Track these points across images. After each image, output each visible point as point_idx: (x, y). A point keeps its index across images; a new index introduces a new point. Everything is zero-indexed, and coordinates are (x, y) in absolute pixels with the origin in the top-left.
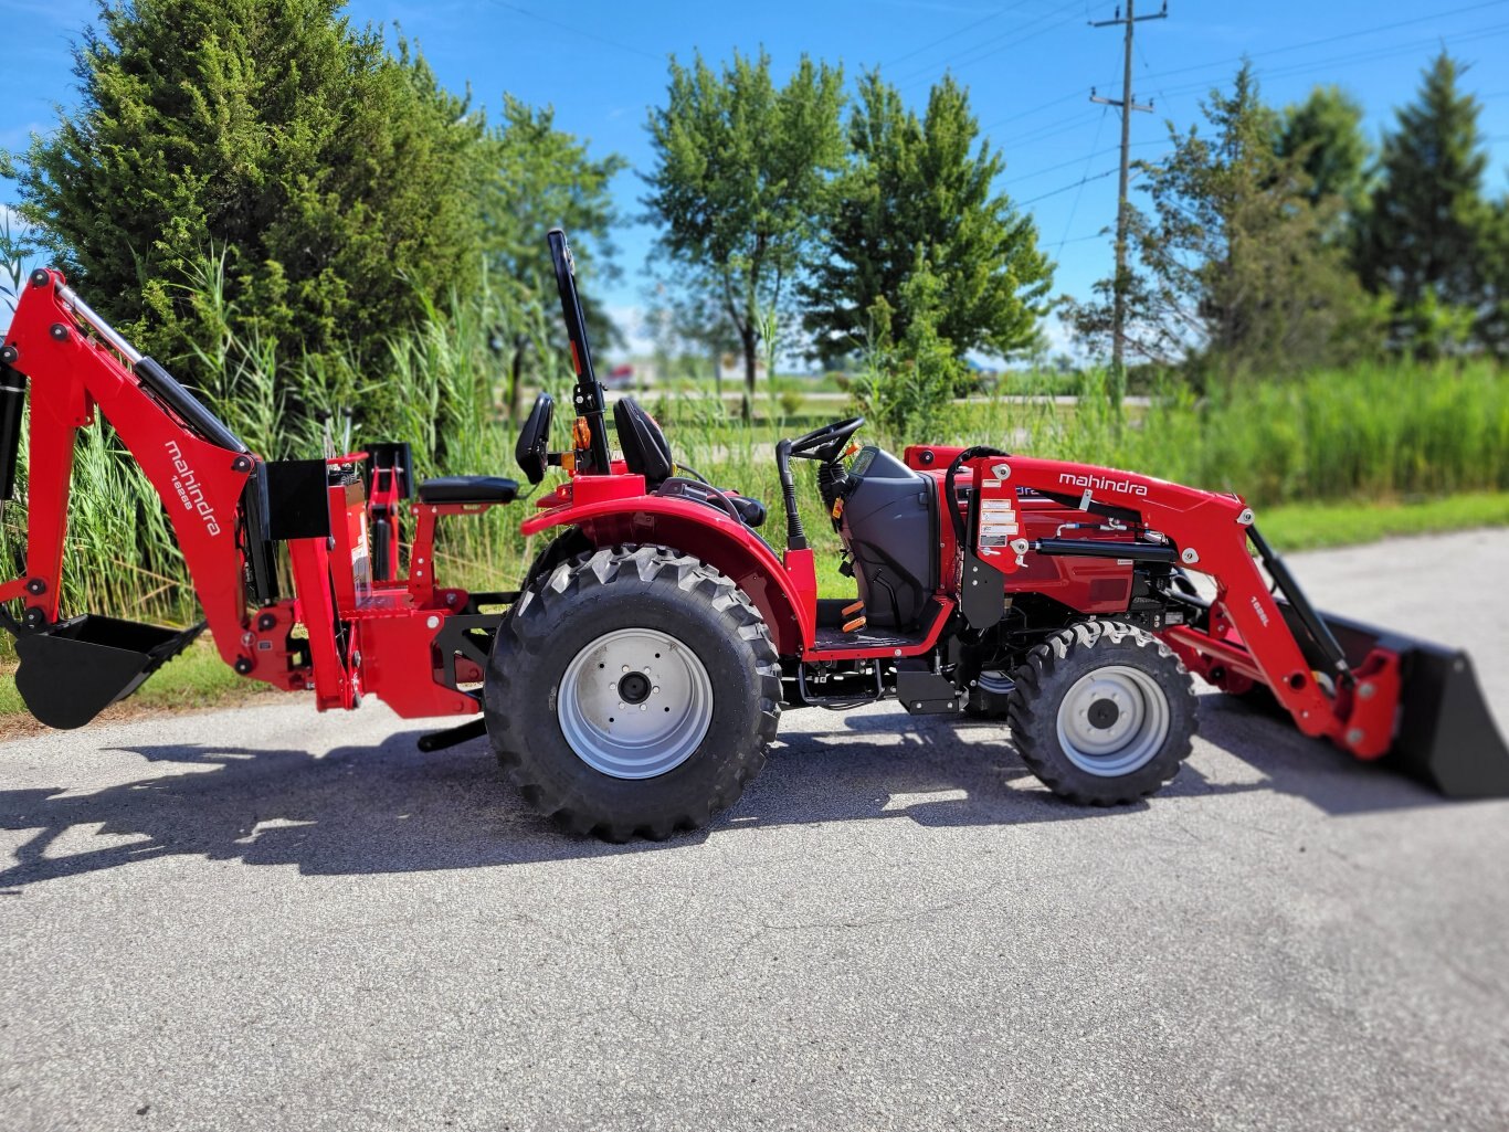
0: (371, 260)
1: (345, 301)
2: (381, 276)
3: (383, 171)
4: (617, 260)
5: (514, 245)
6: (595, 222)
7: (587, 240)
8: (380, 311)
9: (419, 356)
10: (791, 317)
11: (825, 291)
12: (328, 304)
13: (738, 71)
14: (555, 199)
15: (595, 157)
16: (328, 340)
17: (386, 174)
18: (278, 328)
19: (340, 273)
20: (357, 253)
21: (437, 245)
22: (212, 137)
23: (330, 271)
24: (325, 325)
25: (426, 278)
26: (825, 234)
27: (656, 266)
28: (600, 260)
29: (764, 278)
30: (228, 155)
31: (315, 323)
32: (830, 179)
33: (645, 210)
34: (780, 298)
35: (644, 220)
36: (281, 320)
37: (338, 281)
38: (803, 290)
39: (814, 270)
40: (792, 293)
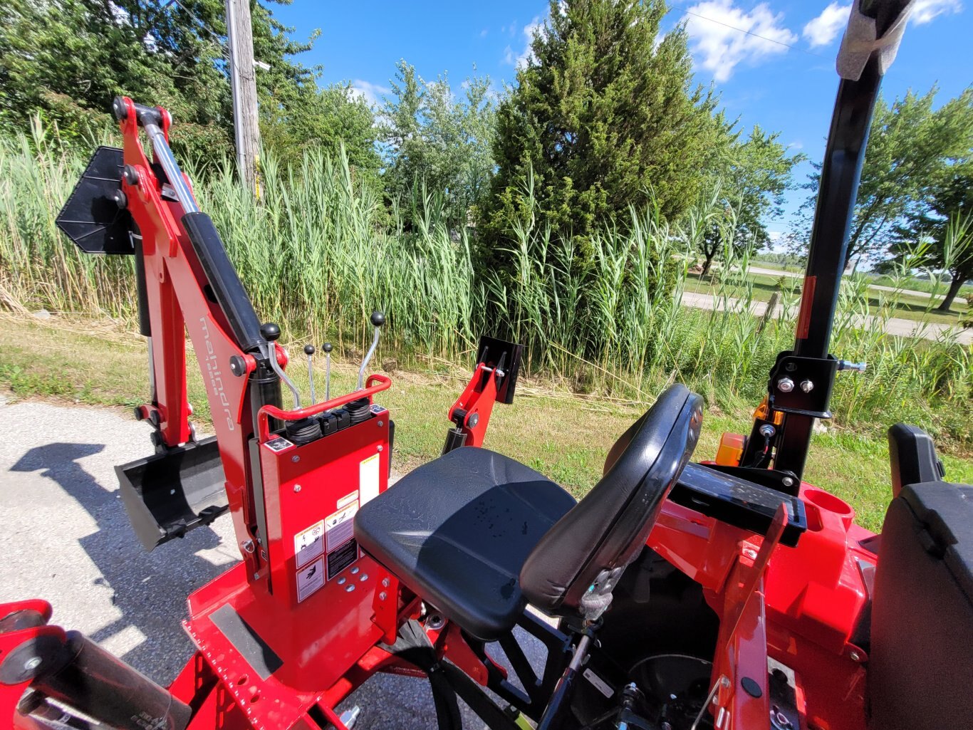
0: (628, 178)
1: (604, 205)
2: (632, 188)
3: (652, 117)
4: (782, 207)
5: (731, 195)
6: (776, 187)
7: (769, 196)
8: (624, 212)
9: (609, 245)
10: (884, 243)
11: (913, 231)
12: (593, 206)
13: (905, 101)
14: (759, 175)
15: (788, 156)
16: (588, 229)
17: (654, 120)
18: (561, 218)
19: (605, 186)
20: (621, 174)
21: (675, 171)
22: (557, 99)
23: (599, 184)
24: (587, 219)
25: (661, 192)
26: (932, 198)
27: (803, 211)
28: (774, 206)
29: (872, 221)
30: (564, 112)
31: (583, 216)
32: (949, 163)
33: (809, 181)
34: (878, 233)
35: (805, 187)
36: (564, 213)
37: (602, 191)
38: (898, 229)
39: (912, 218)
40: (890, 231)
